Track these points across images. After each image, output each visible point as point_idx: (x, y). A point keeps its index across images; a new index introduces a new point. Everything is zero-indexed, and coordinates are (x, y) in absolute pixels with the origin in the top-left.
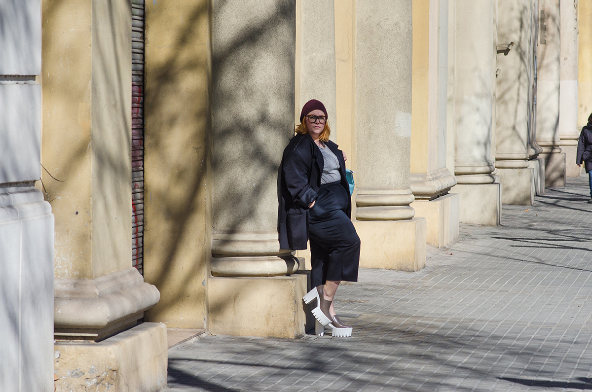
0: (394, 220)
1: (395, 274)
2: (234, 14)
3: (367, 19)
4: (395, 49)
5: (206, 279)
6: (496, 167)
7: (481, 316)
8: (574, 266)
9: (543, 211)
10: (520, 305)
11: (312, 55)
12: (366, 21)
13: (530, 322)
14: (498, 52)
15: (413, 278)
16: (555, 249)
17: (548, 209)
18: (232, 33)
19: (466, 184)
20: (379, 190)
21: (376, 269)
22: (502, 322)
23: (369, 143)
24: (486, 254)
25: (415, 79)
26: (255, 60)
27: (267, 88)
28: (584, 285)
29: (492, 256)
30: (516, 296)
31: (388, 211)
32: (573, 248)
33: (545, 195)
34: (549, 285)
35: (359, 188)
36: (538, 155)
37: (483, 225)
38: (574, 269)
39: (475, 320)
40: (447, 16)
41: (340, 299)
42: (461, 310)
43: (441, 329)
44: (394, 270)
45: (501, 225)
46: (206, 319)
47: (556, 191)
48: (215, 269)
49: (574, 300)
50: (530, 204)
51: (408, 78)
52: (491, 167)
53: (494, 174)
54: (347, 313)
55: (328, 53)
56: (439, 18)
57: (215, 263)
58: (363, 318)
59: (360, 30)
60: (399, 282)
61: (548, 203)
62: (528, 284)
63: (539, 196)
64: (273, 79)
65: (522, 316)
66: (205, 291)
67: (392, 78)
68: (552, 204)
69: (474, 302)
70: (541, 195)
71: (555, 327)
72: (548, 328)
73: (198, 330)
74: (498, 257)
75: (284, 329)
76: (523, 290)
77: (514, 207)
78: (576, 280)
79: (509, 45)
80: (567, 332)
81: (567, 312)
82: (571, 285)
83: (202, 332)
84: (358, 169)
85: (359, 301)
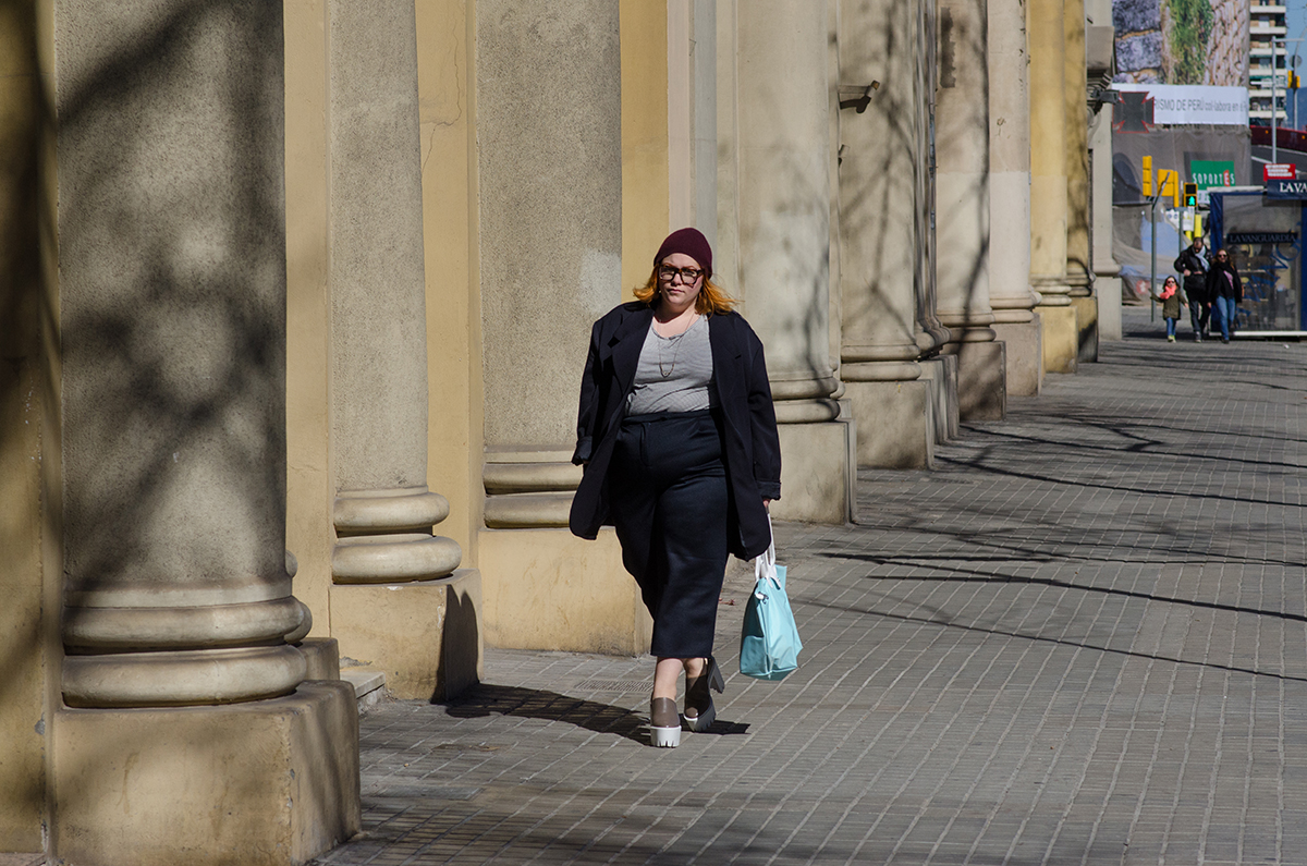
1: (585, 664)
3: (503, 17)
4: (576, 92)
5: (46, 717)
6: (842, 380)
7: (801, 784)
8: (1034, 630)
9: (956, 482)
10: (901, 748)
11: (359, 110)
12: (501, 23)
13: (928, 801)
14: (843, 105)
15: (629, 676)
16: (985, 584)
17: (967, 477)
18: (107, 43)
20: (543, 450)
21: (537, 650)
22: (855, 803)
23: (514, 331)
24: (816, 603)
26: (172, 116)
27: (204, 192)
28: (1062, 683)
29: (831, 607)
30: (891, 721)
32: (1029, 580)
33: (958, 442)
34: (976, 686)
35: (490, 447)
36: (941, 347)
37: (812, 522)
38: (1034, 638)
39: (783, 800)
40: (714, 15)
41: (434, 740)
42: (749, 768)
43: (687, 834)
44: (583, 652)
45: (853, 522)
46: (48, 824)
47: (982, 432)
48: (74, 686)
49: (1039, 730)
50: (926, 468)
51: (611, 165)
52: (824, 381)
53: (836, 399)
54: (446, 785)
55: (399, 104)
56: (692, 19)
57: (73, 671)
58: (486, 800)
59: (487, 46)
60: (593, 687)
61: (965, 463)
62: (921, 684)
63: (945, 445)
64: (222, 169)
65: (908, 782)
66: (43, 748)
67: (569, 167)
68: (975, 465)
69: (782, 742)
70: (950, 442)
71: (993, 813)
72: (976, 817)
73: (24, 856)
74: (846, 610)
75: (262, 848)
76: (908, 702)
77: (887, 474)
78: (1041, 669)
79: (869, 88)
80: (1026, 828)
81: (1022, 768)
82: (1031, 686)
83: (37, 860)
84: (487, 398)
85: (484, 747)
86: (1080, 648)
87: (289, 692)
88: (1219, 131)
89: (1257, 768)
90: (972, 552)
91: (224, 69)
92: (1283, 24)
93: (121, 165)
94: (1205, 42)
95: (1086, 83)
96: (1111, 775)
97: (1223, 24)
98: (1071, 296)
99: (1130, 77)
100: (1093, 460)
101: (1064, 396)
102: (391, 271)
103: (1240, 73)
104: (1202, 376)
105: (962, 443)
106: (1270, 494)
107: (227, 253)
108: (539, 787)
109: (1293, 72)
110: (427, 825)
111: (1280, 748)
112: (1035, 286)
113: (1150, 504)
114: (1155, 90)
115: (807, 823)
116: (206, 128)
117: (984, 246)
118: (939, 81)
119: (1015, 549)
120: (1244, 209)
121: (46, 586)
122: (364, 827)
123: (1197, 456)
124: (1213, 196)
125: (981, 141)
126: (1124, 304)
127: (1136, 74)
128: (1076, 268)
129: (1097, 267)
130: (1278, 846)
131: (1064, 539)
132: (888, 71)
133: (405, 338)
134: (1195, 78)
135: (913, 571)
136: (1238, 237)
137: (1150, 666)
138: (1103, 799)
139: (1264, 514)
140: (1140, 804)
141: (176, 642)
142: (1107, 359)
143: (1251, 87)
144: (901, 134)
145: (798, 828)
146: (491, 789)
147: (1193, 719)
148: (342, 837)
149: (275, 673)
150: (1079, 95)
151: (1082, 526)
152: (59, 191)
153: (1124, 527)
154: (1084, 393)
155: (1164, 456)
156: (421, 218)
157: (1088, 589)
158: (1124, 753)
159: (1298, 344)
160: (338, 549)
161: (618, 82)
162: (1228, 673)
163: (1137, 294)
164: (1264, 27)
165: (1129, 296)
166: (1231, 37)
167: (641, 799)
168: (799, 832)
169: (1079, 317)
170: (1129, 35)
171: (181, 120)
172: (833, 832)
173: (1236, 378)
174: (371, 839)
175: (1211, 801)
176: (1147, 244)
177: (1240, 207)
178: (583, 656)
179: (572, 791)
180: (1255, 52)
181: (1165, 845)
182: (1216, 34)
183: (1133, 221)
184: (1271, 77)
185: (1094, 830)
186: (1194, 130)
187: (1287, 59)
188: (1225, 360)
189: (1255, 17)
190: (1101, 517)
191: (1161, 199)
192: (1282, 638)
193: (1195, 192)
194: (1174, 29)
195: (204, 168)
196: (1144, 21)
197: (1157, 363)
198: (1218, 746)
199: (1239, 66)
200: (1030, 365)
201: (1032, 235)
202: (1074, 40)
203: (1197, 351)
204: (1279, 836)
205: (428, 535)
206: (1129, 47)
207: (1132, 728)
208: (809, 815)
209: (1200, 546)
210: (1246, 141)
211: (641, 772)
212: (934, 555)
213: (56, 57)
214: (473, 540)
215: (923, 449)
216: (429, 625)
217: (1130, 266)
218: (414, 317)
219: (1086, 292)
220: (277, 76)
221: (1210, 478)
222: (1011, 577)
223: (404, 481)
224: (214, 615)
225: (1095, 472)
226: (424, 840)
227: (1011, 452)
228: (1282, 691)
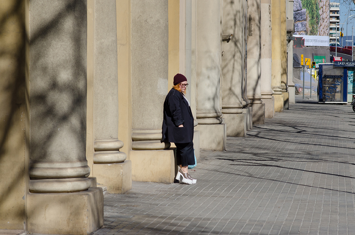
0: (157, 149)
1: (157, 185)
2: (44, 12)
3: (138, 17)
4: (157, 37)
5: (25, 195)
6: (222, 113)
7: (215, 216)
8: (274, 178)
9: (252, 140)
10: (241, 207)
11: (102, 41)
12: (138, 19)
13: (248, 220)
14: (223, 40)
15: (169, 189)
16: (261, 167)
17: (255, 139)
19: (203, 124)
21: (145, 182)
22: (229, 220)
23: (140, 99)
24: (217, 171)
25: (171, 57)
26: (59, 43)
27: (67, 62)
28: (282, 192)
29: (221, 172)
30: (238, 201)
31: (153, 144)
32: (272, 166)
33: (252, 130)
34: (259, 192)
35: (134, 129)
36: (248, 105)
37: (215, 150)
38: (274, 180)
39: (211, 219)
40: (191, 17)
41: (120, 204)
42: (202, 212)
43: (187, 228)
44: (157, 182)
45: (225, 150)
46: (25, 223)
47: (258, 127)
48: (32, 187)
49: (276, 203)
50: (244, 136)
51: (166, 56)
52: (218, 113)
53: (221, 118)
54: (124, 215)
55: (112, 40)
56: (186, 18)
57: (32, 184)
58: (135, 219)
59: (134, 25)
60: (160, 191)
61: (254, 136)
62: (245, 191)
63: (249, 131)
64: (72, 56)
65: (243, 216)
66: (24, 203)
67: (155, 56)
68: (256, 136)
69: (210, 205)
70: (250, 130)
71: (265, 223)
72: (261, 224)
73: (20, 230)
74: (224, 173)
75: (80, 229)
76: (242, 196)
77: (234, 138)
78: (276, 188)
79: (230, 36)
80: (273, 227)
81: (272, 212)
82: (274, 192)
83: (23, 232)
84: (133, 116)
85: (133, 206)
86: (286, 183)
87: (86, 190)
88: (321, 48)
89: (332, 213)
90: (257, 158)
91: (72, 31)
92: (339, 19)
93: (46, 55)
94: (318, 24)
95: (286, 35)
96: (295, 215)
97: (323, 19)
98: (282, 92)
99: (298, 33)
100: (288, 135)
101: (280, 118)
102: (110, 83)
103: (327, 32)
104: (317, 114)
105: (253, 130)
106: (335, 144)
107: (72, 78)
108: (148, 216)
109: (341, 32)
110: (120, 224)
111: (338, 208)
112: (272, 89)
113: (304, 146)
114: (305, 37)
115: (217, 225)
116: (68, 46)
117: (259, 77)
118: (248, 34)
119: (268, 158)
120: (328, 69)
121: (26, 162)
122: (105, 225)
123: (316, 134)
124: (320, 65)
125: (259, 50)
126: (296, 94)
127: (299, 32)
128: (283, 84)
129: (289, 84)
130: (338, 232)
131: (281, 155)
132: (234, 31)
133: (113, 100)
134: (315, 33)
135: (242, 163)
136: (326, 77)
137: (304, 188)
138: (293, 220)
139: (334, 150)
140: (302, 222)
141: (58, 177)
142: (291, 109)
143: (330, 36)
144: (238, 48)
145: (215, 226)
146: (136, 216)
147: (316, 201)
148: (99, 227)
149: (82, 185)
150: (284, 38)
151: (286, 152)
152: (30, 62)
153: (297, 153)
154: (286, 118)
155: (307, 134)
156: (117, 69)
157: (288, 168)
158: (298, 209)
159: (342, 105)
160: (95, 155)
161: (168, 34)
162: (324, 190)
163: (299, 92)
164: (334, 20)
165: (297, 92)
166: (325, 23)
167: (175, 219)
168: (216, 227)
169: (284, 97)
170: (297, 22)
171: (61, 44)
172: (224, 227)
173: (326, 114)
174: (106, 228)
175: (321, 221)
176: (302, 78)
177: (327, 69)
178: (157, 183)
179: (156, 217)
180: (331, 26)
181: (309, 232)
182: (321, 22)
183: (298, 72)
184: (336, 33)
185: (291, 228)
186: (315, 47)
187: (340, 29)
188: (322, 109)
189: (331, 17)
190: (291, 150)
191: (306, 66)
192: (338, 181)
193: (315, 64)
194: (310, 20)
195: (67, 56)
196: (302, 18)
197: (305, 110)
198: (322, 207)
199: (327, 30)
200: (271, 110)
201: (272, 75)
202: (283, 23)
203: (315, 107)
204: (338, 230)
205: (118, 151)
206: (297, 25)
207: (300, 203)
208: (218, 223)
209: (317, 158)
210: (329, 51)
211: (174, 212)
212: (247, 159)
213: (30, 27)
214: (129, 153)
215: (243, 132)
216: (118, 175)
217: (297, 84)
218: (115, 95)
219: (286, 91)
220: (86, 33)
221: (319, 140)
222: (267, 165)
223: (112, 137)
224: (68, 170)
225: (289, 138)
226: (120, 228)
227: (266, 133)
228: (338, 194)
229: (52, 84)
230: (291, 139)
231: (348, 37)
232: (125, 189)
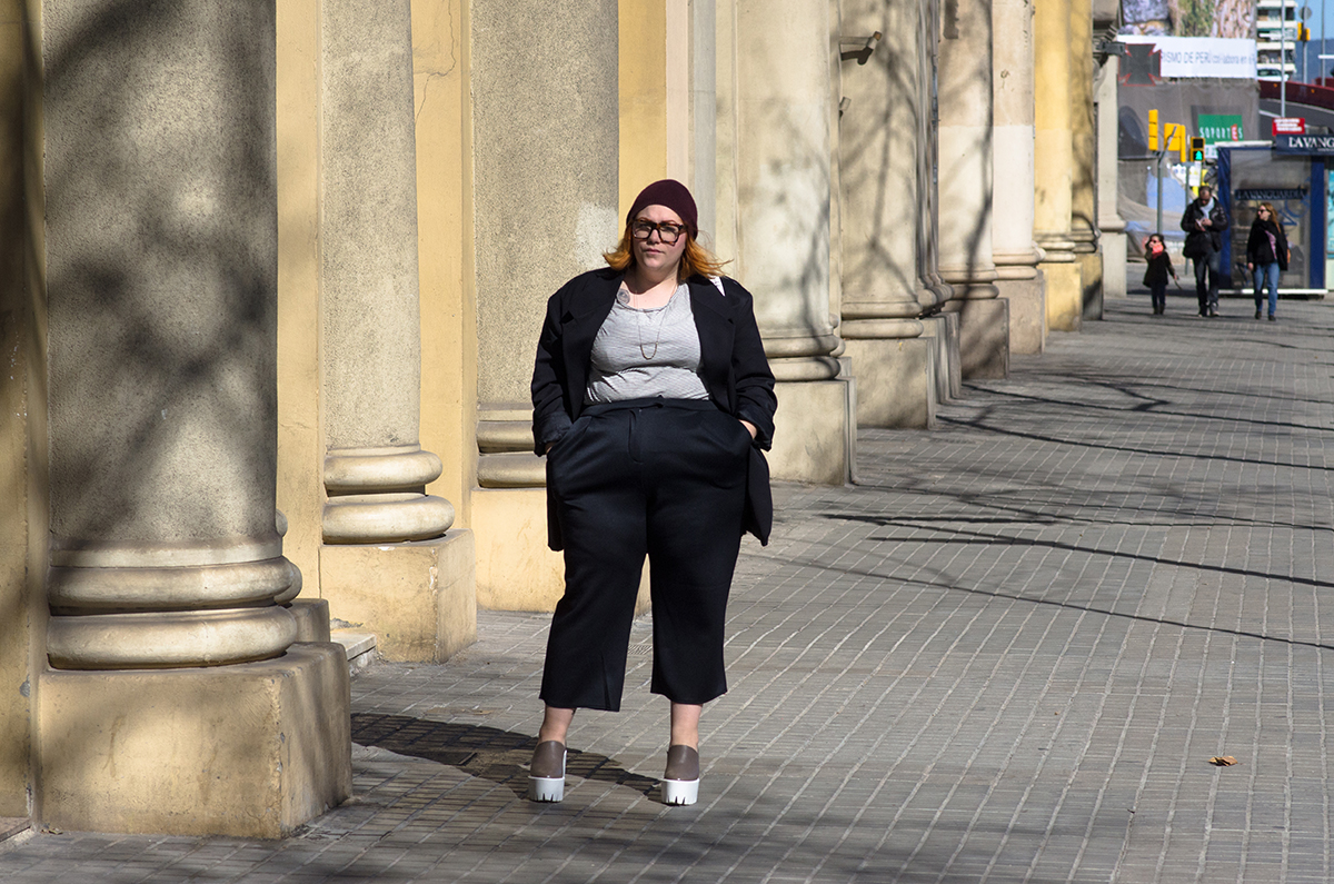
4: (572, 42)
5: (31, 678)
6: (842, 337)
7: (800, 749)
8: (1038, 593)
9: (958, 442)
10: (902, 714)
11: (351, 60)
13: (929, 768)
14: (845, 56)
16: (988, 546)
17: (969, 437)
21: (531, 612)
22: (856, 769)
23: (508, 286)
24: (816, 565)
26: (161, 65)
27: (194, 143)
28: (1066, 647)
29: (831, 569)
30: (892, 686)
32: (1033, 543)
33: (959, 401)
34: (979, 650)
35: (484, 404)
36: (943, 304)
37: (811, 483)
38: (1038, 601)
39: (783, 765)
41: (427, 704)
42: (747, 733)
45: (852, 482)
46: (33, 787)
47: (984, 390)
48: (59, 647)
49: (1043, 695)
50: (924, 427)
51: (608, 117)
52: (823, 339)
53: (836, 357)
55: (392, 54)
57: (59, 631)
58: (479, 765)
61: (968, 424)
62: (922, 648)
63: (947, 405)
64: (212, 120)
65: (909, 748)
66: (28, 710)
67: (565, 119)
68: (976, 425)
69: (781, 707)
70: (952, 401)
71: (997, 779)
72: (979, 783)
73: (9, 820)
74: (845, 571)
75: (251, 813)
76: (910, 666)
77: (887, 433)
78: (1045, 634)
79: (870, 39)
80: (1030, 794)
81: (1026, 734)
82: (1035, 650)
83: (21, 825)
84: (481, 354)
85: (477, 711)
86: (1085, 612)
87: (280, 653)
88: (1227, 84)
89: (1265, 734)
90: (975, 514)
91: (215, 18)
95: (1092, 34)
96: (1117, 742)
98: (1075, 253)
100: (1097, 420)
101: (1069, 355)
102: (384, 225)
103: (1248, 25)
104: (1209, 335)
105: (964, 402)
106: (1279, 455)
107: (217, 206)
109: (1302, 25)
110: (419, 790)
111: (1289, 714)
112: (1039, 242)
113: (1156, 466)
115: (806, 789)
116: (196, 78)
117: (988, 203)
118: (942, 32)
119: (1019, 511)
120: (1253, 163)
122: (356, 792)
123: (1202, 416)
124: (1221, 151)
125: (985, 94)
126: (1129, 261)
128: (1081, 224)
129: (1102, 223)
130: (1286, 814)
131: (1068, 500)
132: (886, 21)
133: (397, 293)
134: (1203, 30)
135: (915, 533)
136: (1247, 193)
137: (1156, 630)
138: (1109, 765)
139: (1273, 476)
140: (1146, 771)
141: (164, 602)
142: (1113, 316)
143: (1259, 39)
144: (900, 86)
145: (798, 794)
146: (485, 754)
147: (1200, 684)
148: (333, 802)
149: (264, 634)
150: (1086, 46)
151: (1086, 487)
152: (45, 142)
153: (1129, 489)
154: (1089, 352)
155: (1172, 417)
156: (414, 170)
157: (1093, 551)
158: (1129, 719)
159: (1305, 302)
160: (328, 509)
161: (615, 31)
162: (1236, 638)
165: (1135, 252)
168: (799, 798)
169: (1083, 274)
171: (170, 69)
172: (834, 799)
173: (1244, 337)
174: (362, 804)
176: (1153, 200)
177: (1249, 162)
180: (1264, 4)
181: (1172, 813)
183: (1140, 176)
184: (1280, 30)
185: (1100, 797)
186: (1201, 83)
187: (1297, 12)
188: (1230, 319)
190: (1106, 479)
191: (1167, 153)
192: (1290, 603)
193: (1202, 147)
195: (193, 119)
198: (1225, 712)
199: (1248, 18)
200: (1034, 323)
201: (1036, 188)
204: (1288, 804)
205: (420, 495)
207: (1138, 693)
208: (809, 781)
209: (1207, 508)
210: (1255, 95)
211: (637, 737)
212: (936, 516)
213: (42, 4)
214: (466, 500)
215: (924, 408)
216: (421, 586)
217: (1136, 222)
218: (407, 272)
219: (1091, 248)
220: (269, 24)
221: (1218, 439)
222: (1014, 539)
223: (396, 439)
224: (203, 575)
225: (1100, 433)
226: (416, 806)
227: (1014, 411)
228: (1290, 656)
229: (134, 231)
230: (1107, 434)
231: (1327, 41)
232: (449, 644)
